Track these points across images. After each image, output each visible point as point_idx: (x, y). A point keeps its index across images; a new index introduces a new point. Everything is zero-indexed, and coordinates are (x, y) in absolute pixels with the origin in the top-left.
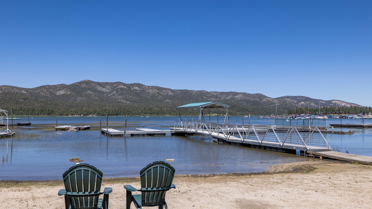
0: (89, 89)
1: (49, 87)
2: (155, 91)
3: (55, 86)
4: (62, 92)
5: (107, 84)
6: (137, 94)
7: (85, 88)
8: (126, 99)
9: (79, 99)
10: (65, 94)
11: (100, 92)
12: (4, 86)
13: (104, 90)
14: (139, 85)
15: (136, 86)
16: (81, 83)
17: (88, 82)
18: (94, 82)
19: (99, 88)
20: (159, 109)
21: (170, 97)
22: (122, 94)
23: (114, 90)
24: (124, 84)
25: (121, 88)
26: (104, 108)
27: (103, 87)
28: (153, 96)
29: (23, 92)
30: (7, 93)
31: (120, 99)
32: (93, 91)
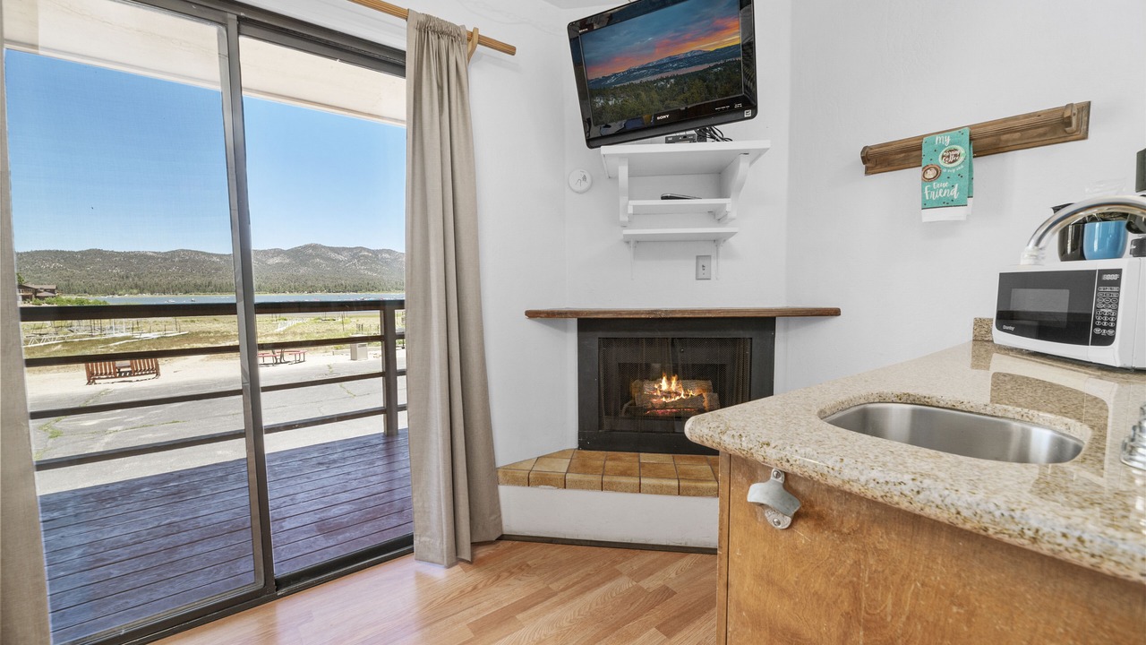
0: (317, 256)
3: (265, 251)
4: (277, 260)
5: (344, 249)
6: (386, 263)
7: (310, 255)
10: (281, 263)
11: (333, 260)
12: (183, 250)
13: (340, 257)
14: (390, 251)
15: (385, 253)
16: (306, 247)
18: (324, 247)
19: (333, 255)
22: (365, 264)
23: (354, 258)
24: (368, 250)
25: (363, 256)
26: (340, 282)
27: (339, 254)
29: (215, 259)
30: (187, 261)
31: (363, 270)
32: (322, 258)
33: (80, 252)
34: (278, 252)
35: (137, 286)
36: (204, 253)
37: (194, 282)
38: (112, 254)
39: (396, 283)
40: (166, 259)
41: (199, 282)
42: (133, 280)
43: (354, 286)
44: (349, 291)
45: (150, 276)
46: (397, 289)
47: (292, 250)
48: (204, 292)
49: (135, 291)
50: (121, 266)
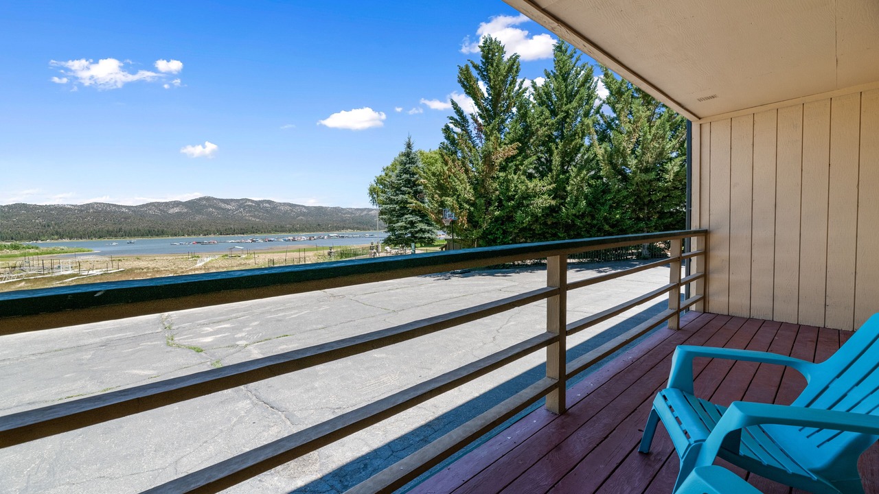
0: (210, 206)
1: (160, 204)
2: (288, 208)
3: (166, 203)
4: (176, 210)
5: (232, 200)
6: (267, 211)
7: (205, 205)
8: (255, 217)
9: (198, 217)
10: (180, 212)
11: (223, 209)
12: (97, 203)
13: (229, 207)
14: (269, 202)
15: (266, 203)
16: (201, 199)
17: (208, 199)
18: (216, 199)
19: (223, 205)
20: (291, 226)
21: (304, 214)
22: (250, 212)
23: (240, 207)
24: (252, 201)
25: (248, 205)
26: (229, 226)
27: (228, 204)
28: (286, 212)
29: (124, 209)
30: (100, 212)
31: (247, 216)
32: (215, 208)
33: (7, 206)
34: (177, 204)
35: (57, 233)
36: (115, 205)
37: (106, 229)
38: (35, 207)
39: (276, 226)
40: (82, 211)
41: (111, 229)
42: (54, 228)
43: (241, 229)
44: (237, 234)
45: (68, 224)
46: (276, 231)
47: (189, 202)
48: (116, 236)
49: (56, 237)
50: (43, 217)
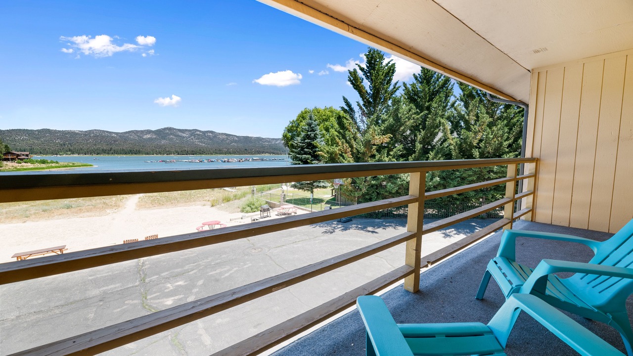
0: (171, 134)
1: (137, 132)
2: (224, 137)
3: (142, 131)
4: (148, 136)
5: (186, 130)
6: (210, 138)
7: (168, 133)
8: (201, 142)
9: (163, 142)
10: (151, 138)
11: (180, 137)
12: (96, 130)
13: (184, 135)
14: (212, 132)
15: (209, 133)
16: (165, 129)
17: (170, 129)
18: (175, 129)
19: (180, 134)
20: (226, 150)
21: (235, 142)
22: (198, 139)
23: (192, 135)
24: (200, 131)
25: (197, 134)
26: (184, 148)
27: (183, 133)
28: (223, 140)
29: (113, 135)
30: (98, 136)
31: (197, 142)
32: (175, 136)
33: (37, 130)
34: (149, 132)
35: (70, 150)
36: (108, 132)
37: (102, 148)
38: (56, 132)
39: (216, 150)
40: (86, 135)
41: (105, 148)
42: (68, 146)
43: (192, 151)
44: (190, 154)
45: (77, 144)
46: (216, 153)
47: (157, 131)
48: (108, 154)
49: (69, 153)
50: (61, 139)
